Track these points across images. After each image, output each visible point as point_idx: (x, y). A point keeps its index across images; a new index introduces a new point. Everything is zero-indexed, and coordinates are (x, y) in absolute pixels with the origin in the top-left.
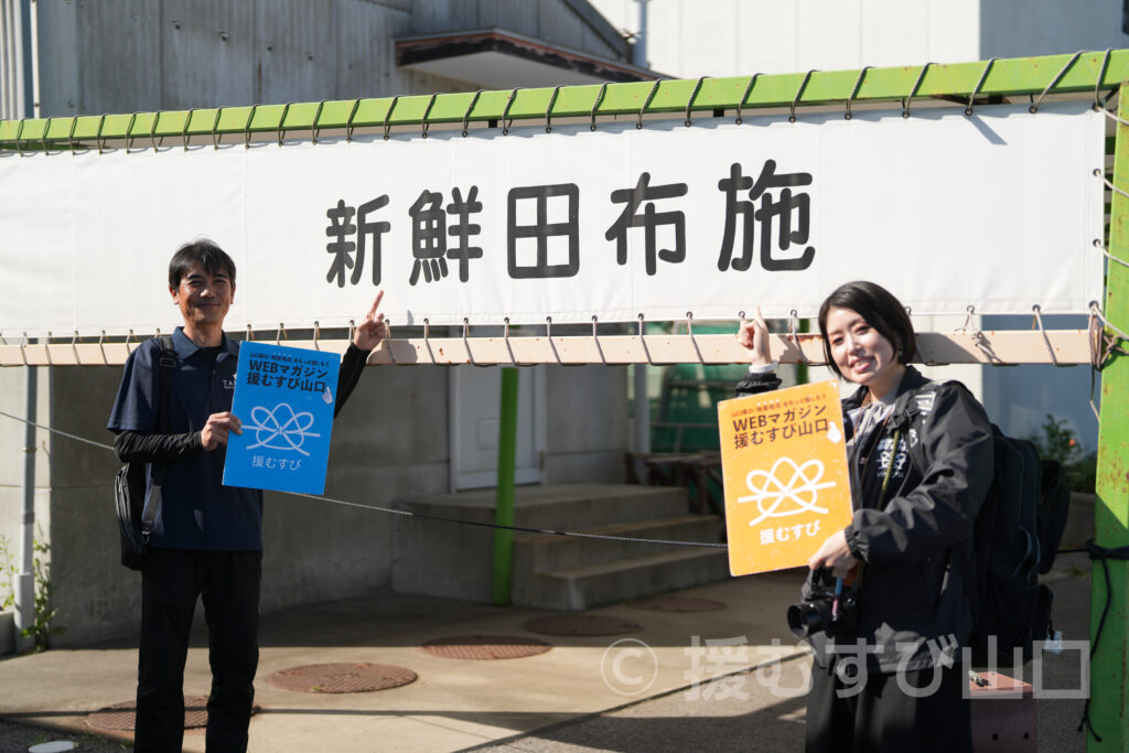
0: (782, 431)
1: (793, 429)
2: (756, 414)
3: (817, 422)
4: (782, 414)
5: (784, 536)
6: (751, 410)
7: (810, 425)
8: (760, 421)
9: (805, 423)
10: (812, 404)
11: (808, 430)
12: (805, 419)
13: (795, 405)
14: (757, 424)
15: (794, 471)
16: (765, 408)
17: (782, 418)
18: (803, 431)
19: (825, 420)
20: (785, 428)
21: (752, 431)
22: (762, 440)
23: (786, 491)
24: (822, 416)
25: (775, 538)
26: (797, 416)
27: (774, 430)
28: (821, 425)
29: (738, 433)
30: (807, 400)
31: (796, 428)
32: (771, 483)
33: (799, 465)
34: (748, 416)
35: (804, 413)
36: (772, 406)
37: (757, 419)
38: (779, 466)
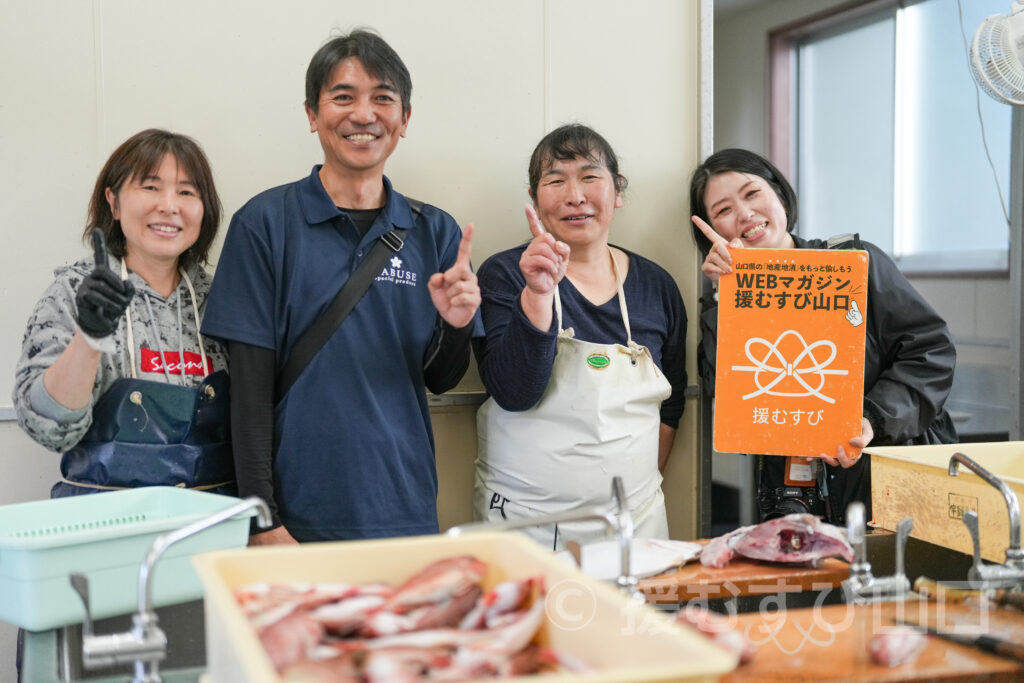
0: (793, 299)
1: (807, 299)
2: (766, 272)
3: (836, 297)
4: (796, 279)
5: (780, 420)
6: (759, 266)
7: (828, 299)
8: (769, 281)
9: (822, 294)
10: (835, 276)
11: (825, 305)
12: (822, 291)
13: (813, 272)
14: (765, 284)
15: (803, 348)
16: (777, 267)
17: (796, 283)
18: (818, 304)
19: (847, 297)
20: (798, 296)
21: (758, 291)
22: (768, 303)
23: (790, 370)
24: (843, 292)
25: (770, 419)
26: (814, 285)
27: (784, 295)
28: (841, 302)
29: (741, 289)
30: (829, 269)
31: (811, 298)
32: (773, 355)
33: (809, 344)
34: (756, 272)
35: (823, 283)
36: (785, 267)
37: (765, 279)
38: (784, 339)
